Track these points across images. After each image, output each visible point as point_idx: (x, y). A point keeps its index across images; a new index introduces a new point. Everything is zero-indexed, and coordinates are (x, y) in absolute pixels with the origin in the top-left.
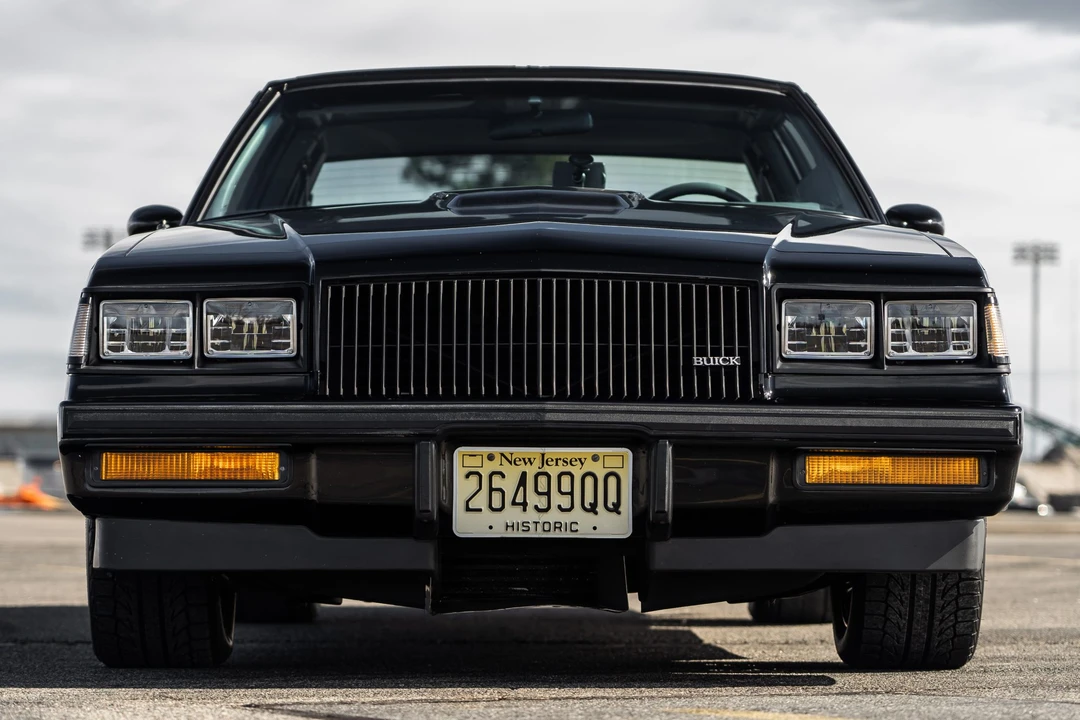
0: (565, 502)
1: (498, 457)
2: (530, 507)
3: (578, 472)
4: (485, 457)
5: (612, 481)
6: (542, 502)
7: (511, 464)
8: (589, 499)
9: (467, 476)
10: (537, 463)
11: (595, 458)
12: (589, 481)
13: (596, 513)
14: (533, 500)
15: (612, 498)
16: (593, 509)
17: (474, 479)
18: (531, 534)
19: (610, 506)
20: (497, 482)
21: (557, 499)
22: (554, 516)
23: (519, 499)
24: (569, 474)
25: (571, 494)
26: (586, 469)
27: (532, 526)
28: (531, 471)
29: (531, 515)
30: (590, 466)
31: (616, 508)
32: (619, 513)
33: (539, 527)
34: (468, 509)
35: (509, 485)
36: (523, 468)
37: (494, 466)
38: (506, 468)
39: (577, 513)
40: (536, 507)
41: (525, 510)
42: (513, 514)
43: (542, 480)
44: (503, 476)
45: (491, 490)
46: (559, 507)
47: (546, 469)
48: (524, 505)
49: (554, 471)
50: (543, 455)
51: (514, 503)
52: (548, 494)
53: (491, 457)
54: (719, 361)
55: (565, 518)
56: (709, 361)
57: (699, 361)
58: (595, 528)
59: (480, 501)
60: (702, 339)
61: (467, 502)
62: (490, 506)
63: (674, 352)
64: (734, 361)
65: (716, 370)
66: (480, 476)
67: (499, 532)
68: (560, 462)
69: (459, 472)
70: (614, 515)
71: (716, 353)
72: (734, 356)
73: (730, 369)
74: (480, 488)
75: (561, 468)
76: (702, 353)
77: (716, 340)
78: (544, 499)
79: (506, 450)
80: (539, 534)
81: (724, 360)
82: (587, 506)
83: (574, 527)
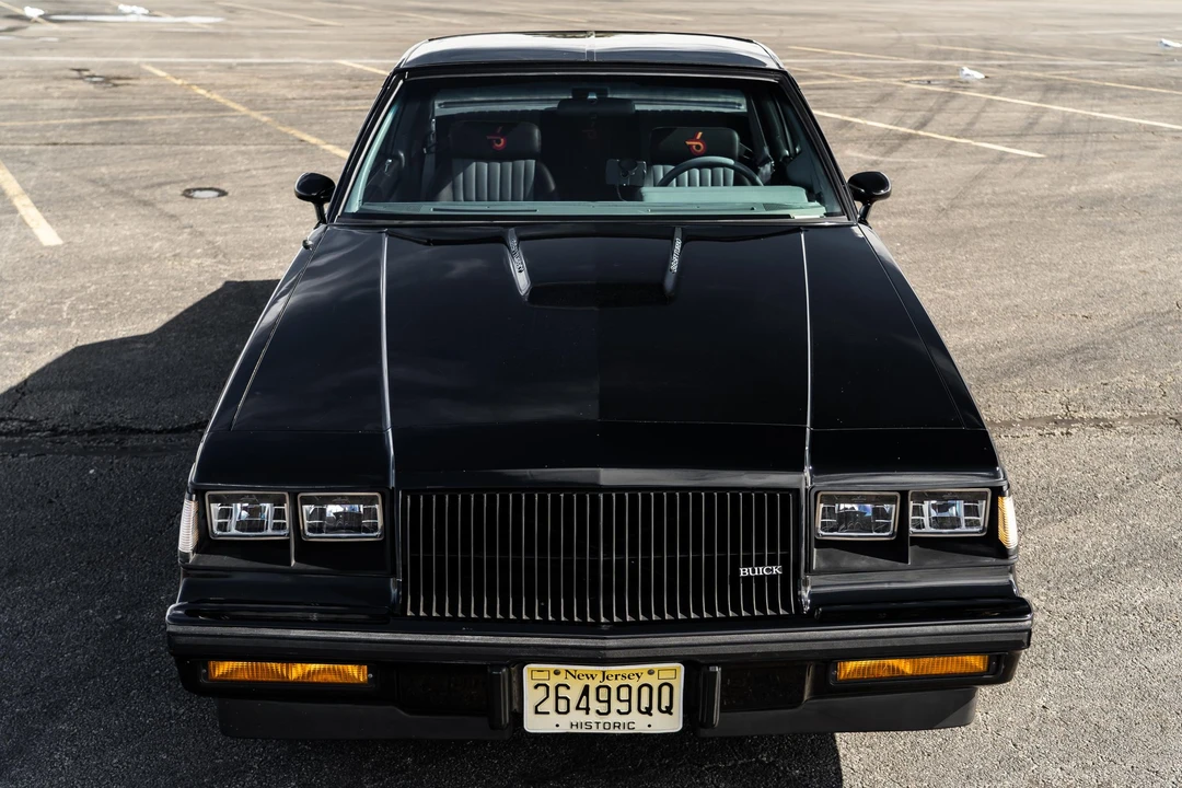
0: (624, 707)
1: (563, 674)
2: (592, 712)
3: (635, 684)
4: (552, 673)
5: (666, 690)
6: (603, 708)
7: (575, 679)
8: (645, 704)
9: (536, 687)
10: (600, 677)
11: (651, 672)
12: (645, 691)
13: (651, 715)
14: (594, 705)
15: (665, 703)
16: (648, 711)
17: (542, 690)
18: (594, 730)
19: (664, 709)
20: (562, 692)
21: (615, 705)
22: (613, 717)
23: (583, 705)
24: (628, 686)
25: (629, 701)
26: (642, 681)
27: (594, 725)
28: (593, 685)
29: (593, 717)
30: (646, 679)
31: (669, 710)
32: (671, 714)
33: (601, 726)
34: (537, 712)
35: (574, 694)
36: (585, 681)
37: (560, 679)
38: (570, 681)
39: (634, 716)
40: (598, 712)
41: (587, 713)
42: (577, 716)
43: (603, 692)
44: (568, 688)
45: (557, 698)
46: (618, 711)
47: (606, 683)
48: (587, 710)
49: (613, 685)
50: (604, 673)
51: (578, 708)
52: (609, 702)
53: (557, 673)
54: (763, 571)
55: (623, 719)
56: (754, 571)
57: (744, 572)
58: (649, 726)
59: (549, 705)
60: (747, 547)
61: (536, 707)
62: (557, 710)
63: (722, 560)
64: (776, 570)
65: (760, 579)
66: (548, 687)
67: (565, 728)
68: (619, 678)
69: (528, 684)
70: (667, 715)
71: (760, 563)
72: (776, 564)
73: (773, 578)
74: (548, 696)
75: (620, 682)
76: (748, 564)
77: (760, 547)
78: (606, 705)
79: (571, 668)
80: (601, 730)
81: (768, 570)
82: (643, 710)
83: (631, 726)
